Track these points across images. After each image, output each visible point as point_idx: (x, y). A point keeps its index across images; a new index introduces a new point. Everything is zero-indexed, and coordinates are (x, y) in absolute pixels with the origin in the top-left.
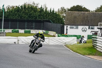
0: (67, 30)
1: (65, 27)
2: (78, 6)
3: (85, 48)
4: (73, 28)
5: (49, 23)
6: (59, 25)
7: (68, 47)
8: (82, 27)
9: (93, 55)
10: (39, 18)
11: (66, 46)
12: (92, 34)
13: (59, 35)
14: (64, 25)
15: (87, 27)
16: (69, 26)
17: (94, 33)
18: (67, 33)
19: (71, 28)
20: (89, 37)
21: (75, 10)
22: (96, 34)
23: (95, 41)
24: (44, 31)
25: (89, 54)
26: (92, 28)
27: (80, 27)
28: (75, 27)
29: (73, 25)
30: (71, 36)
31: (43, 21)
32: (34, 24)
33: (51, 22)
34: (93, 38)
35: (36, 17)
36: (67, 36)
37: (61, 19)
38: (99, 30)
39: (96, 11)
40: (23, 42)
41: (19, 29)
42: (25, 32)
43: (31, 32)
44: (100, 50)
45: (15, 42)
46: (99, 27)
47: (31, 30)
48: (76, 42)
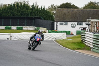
0: (57, 26)
1: (55, 23)
2: (67, 3)
3: (74, 43)
4: (63, 24)
5: (40, 20)
6: (50, 22)
7: (58, 42)
8: (71, 23)
9: (82, 49)
10: (31, 15)
11: (56, 41)
12: (80, 30)
13: (50, 31)
14: (54, 21)
15: (76, 23)
16: (59, 23)
17: (82, 28)
18: (57, 29)
19: (60, 24)
20: (78, 33)
21: (64, 8)
22: (84, 29)
23: (83, 36)
24: (36, 28)
25: (78, 49)
26: (81, 24)
27: (69, 24)
28: (64, 23)
29: (63, 22)
30: (61, 32)
31: (35, 18)
32: (26, 21)
33: (41, 19)
34: (82, 33)
35: (28, 14)
36: (57, 32)
37: (52, 16)
38: (87, 26)
39: (84, 8)
40: (15, 38)
41: (12, 25)
42: (18, 29)
43: (23, 29)
44: (88, 45)
45: (8, 39)
46: (87, 23)
47: (23, 27)
48: (66, 38)
